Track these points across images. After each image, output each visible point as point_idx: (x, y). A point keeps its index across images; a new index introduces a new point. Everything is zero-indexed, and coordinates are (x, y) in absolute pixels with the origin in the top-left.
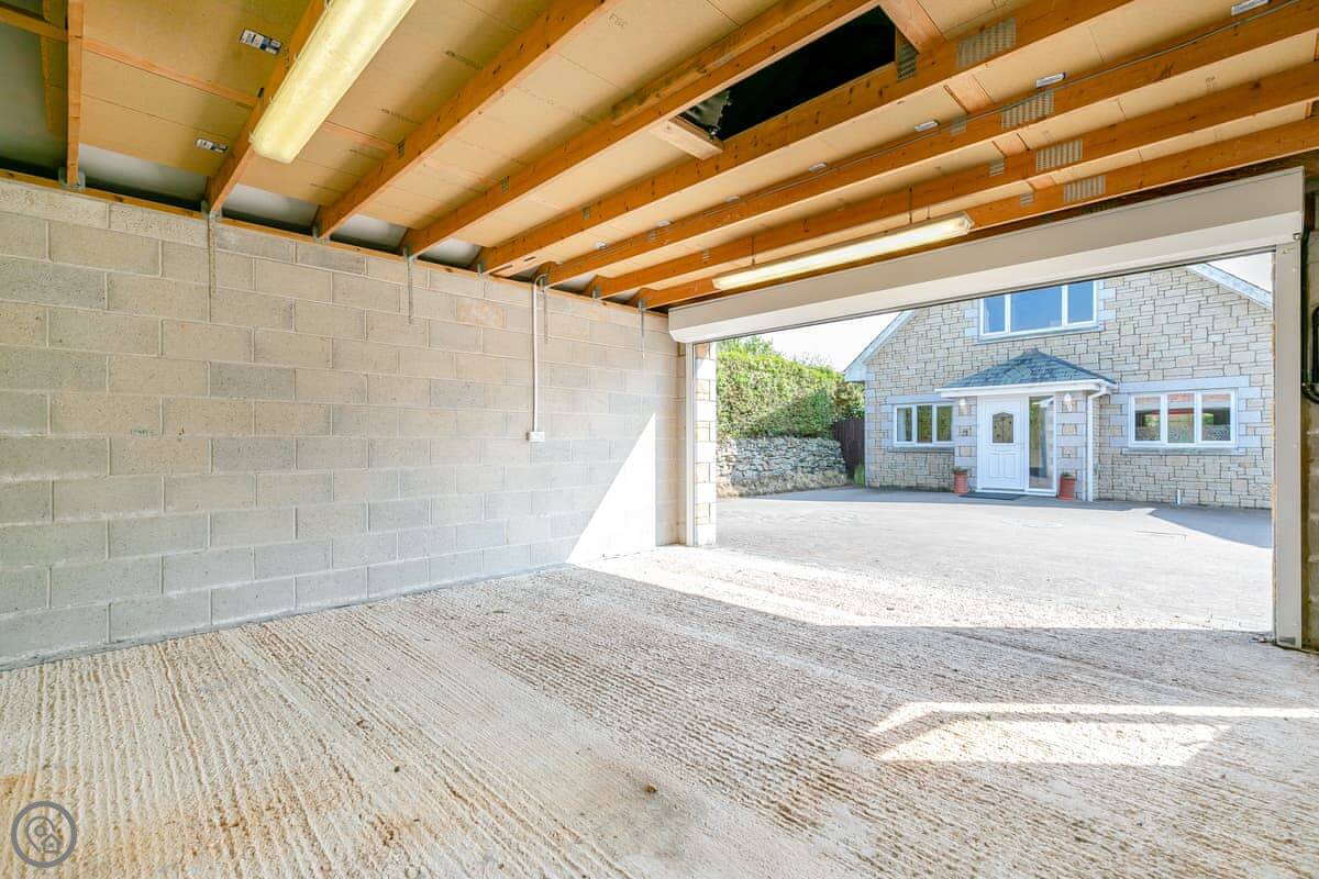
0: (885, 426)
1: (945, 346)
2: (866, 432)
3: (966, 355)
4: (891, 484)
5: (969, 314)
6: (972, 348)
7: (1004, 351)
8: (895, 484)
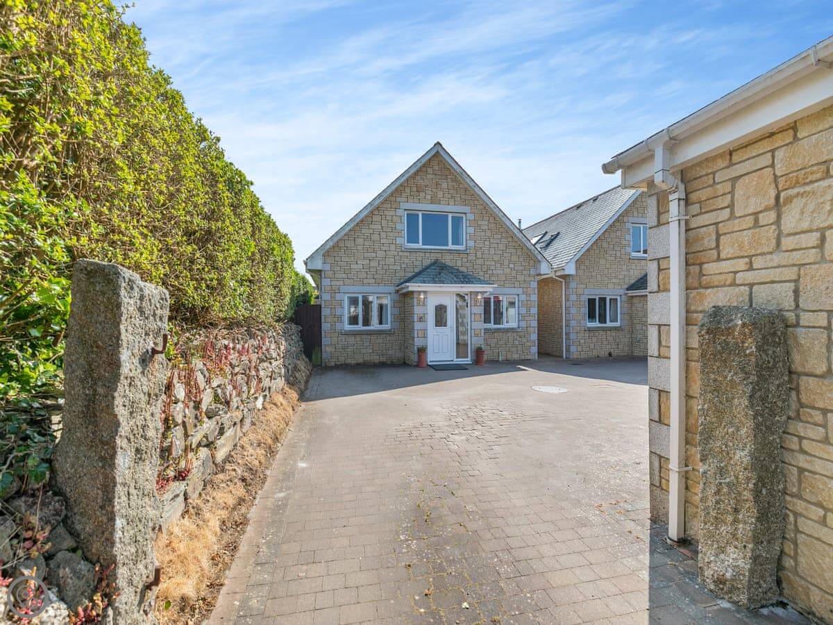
0: (338, 312)
1: (384, 248)
2: (323, 317)
3: (397, 258)
4: (343, 363)
5: (399, 227)
6: (400, 254)
7: (420, 259)
8: (347, 362)
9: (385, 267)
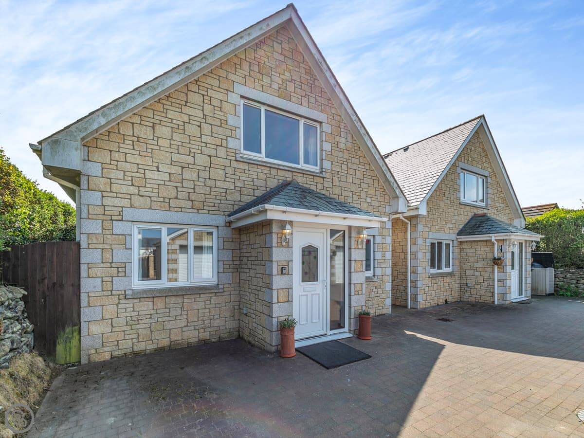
0: (119, 256)
1: (207, 151)
2: (83, 268)
3: (229, 170)
4: (128, 351)
5: (231, 121)
6: (234, 164)
7: (263, 176)
8: (136, 349)
9: (210, 183)
